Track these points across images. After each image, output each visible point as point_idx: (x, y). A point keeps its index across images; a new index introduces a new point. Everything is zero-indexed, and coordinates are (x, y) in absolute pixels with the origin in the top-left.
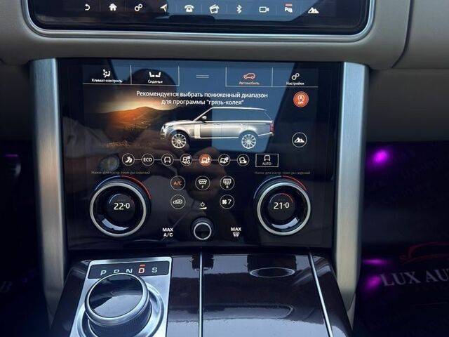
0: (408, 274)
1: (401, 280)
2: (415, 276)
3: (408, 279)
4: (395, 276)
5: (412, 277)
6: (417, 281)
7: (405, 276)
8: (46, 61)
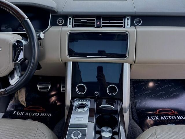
0: (156, 117)
1: (153, 118)
2: (158, 118)
3: (156, 118)
4: (152, 117)
5: (157, 118)
6: (158, 119)
7: (155, 118)
8: (70, 62)
